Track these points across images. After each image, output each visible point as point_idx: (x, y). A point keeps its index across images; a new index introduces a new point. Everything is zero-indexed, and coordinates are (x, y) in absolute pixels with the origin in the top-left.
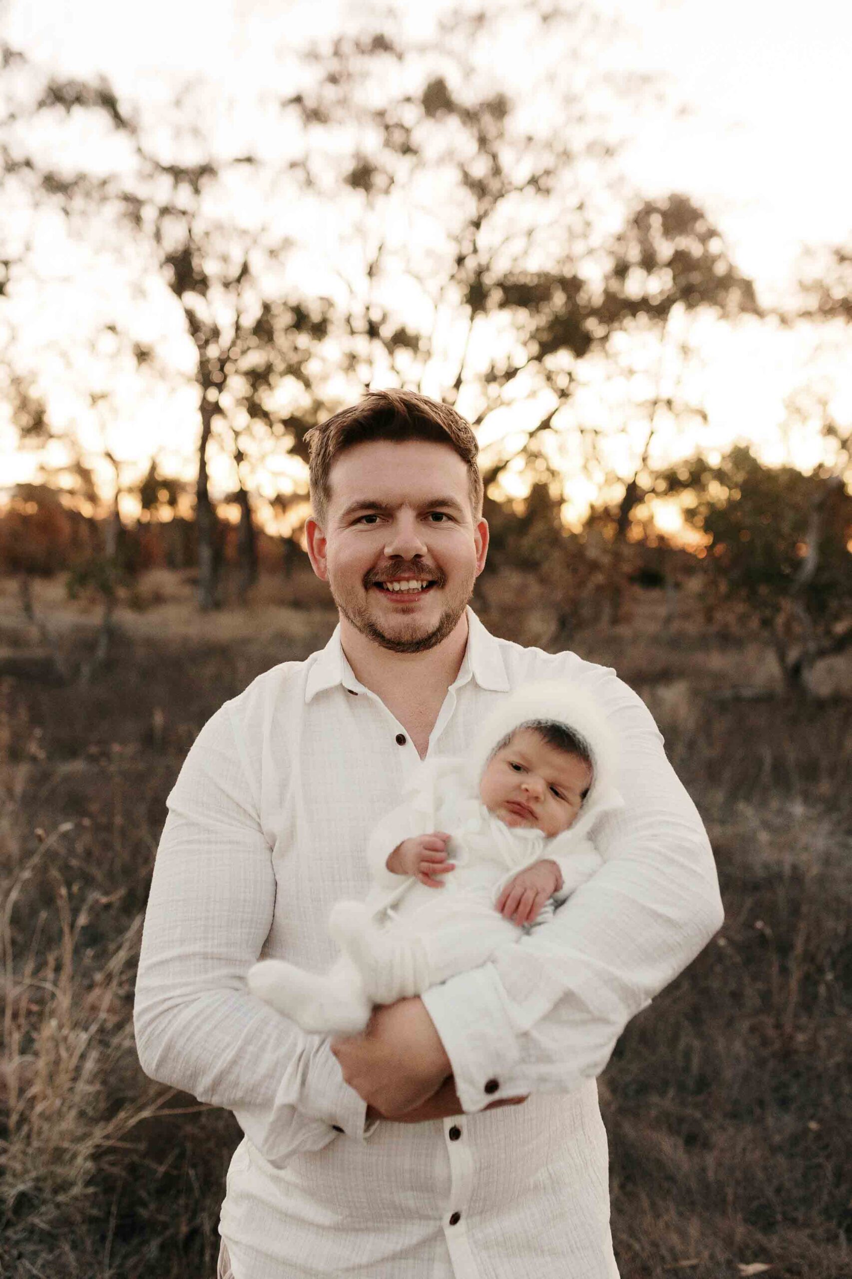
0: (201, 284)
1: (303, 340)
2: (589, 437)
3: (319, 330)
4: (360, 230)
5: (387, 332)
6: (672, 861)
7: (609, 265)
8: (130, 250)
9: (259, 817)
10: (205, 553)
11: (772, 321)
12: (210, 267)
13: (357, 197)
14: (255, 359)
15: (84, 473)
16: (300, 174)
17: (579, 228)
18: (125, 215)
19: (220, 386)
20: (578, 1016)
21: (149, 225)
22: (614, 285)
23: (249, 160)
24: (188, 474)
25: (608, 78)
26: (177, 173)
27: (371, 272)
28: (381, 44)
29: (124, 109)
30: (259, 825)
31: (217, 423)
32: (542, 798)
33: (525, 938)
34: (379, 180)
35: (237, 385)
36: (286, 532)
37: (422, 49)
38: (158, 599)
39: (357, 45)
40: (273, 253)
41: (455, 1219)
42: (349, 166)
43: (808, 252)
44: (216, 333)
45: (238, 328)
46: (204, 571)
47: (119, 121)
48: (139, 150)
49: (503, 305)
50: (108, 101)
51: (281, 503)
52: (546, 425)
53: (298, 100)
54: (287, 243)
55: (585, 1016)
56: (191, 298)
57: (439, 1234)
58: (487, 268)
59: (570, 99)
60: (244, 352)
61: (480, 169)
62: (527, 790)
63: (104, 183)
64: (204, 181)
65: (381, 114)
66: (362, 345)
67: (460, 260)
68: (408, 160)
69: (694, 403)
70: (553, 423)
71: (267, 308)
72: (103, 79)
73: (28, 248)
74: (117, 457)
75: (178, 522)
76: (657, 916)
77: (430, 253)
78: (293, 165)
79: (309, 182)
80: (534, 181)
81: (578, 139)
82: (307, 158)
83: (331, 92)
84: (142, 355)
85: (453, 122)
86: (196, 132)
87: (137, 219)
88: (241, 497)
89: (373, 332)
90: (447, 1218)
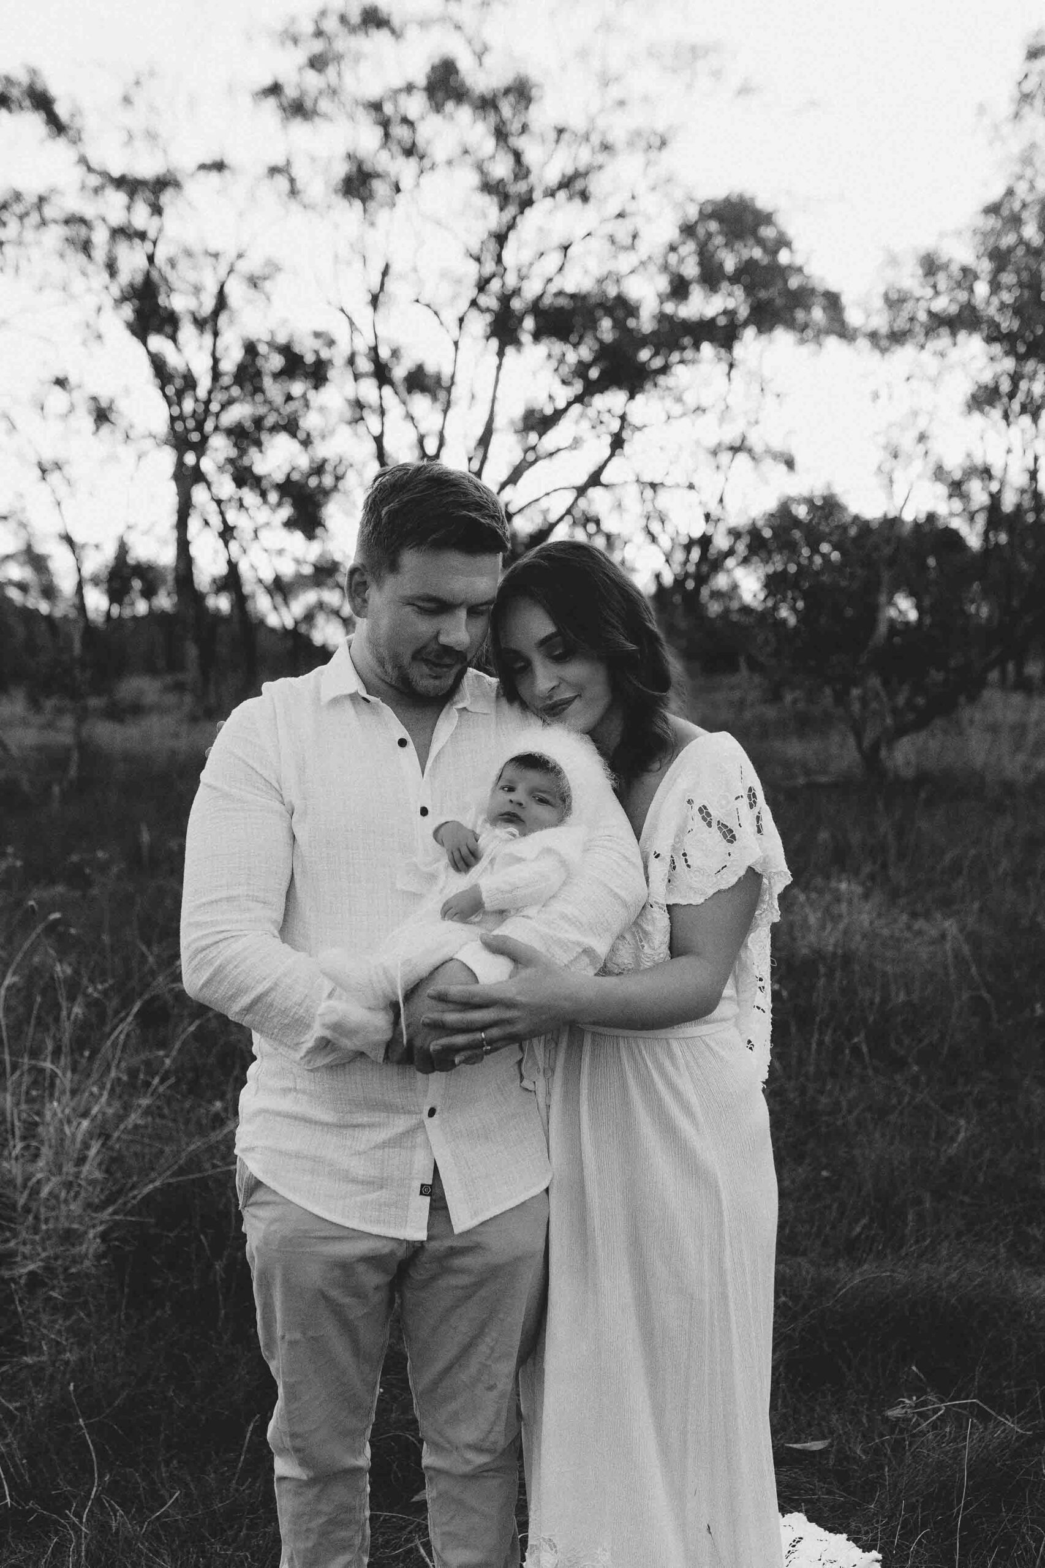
0: (168, 323)
1: (299, 387)
2: (649, 492)
3: (318, 373)
5: (399, 372)
7: (663, 283)
8: (78, 284)
10: (192, 651)
11: (863, 343)
12: (179, 303)
14: (240, 412)
15: (36, 561)
16: (282, 182)
17: (624, 238)
19: (200, 448)
21: (100, 254)
22: (669, 308)
23: (219, 166)
24: (166, 556)
25: (652, 53)
26: (128, 185)
27: (375, 301)
28: (373, 19)
29: (62, 110)
31: (199, 494)
32: (524, 804)
34: (380, 188)
35: (220, 447)
36: (289, 624)
37: (424, 24)
38: (137, 709)
39: (343, 19)
40: (254, 282)
41: (432, 1112)
42: (341, 169)
43: (893, 261)
44: (190, 382)
45: (216, 374)
46: (191, 674)
47: (57, 126)
48: (83, 161)
49: (537, 336)
50: (42, 101)
51: (281, 589)
52: (595, 479)
53: (275, 89)
54: (273, 268)
56: (158, 342)
57: (421, 1126)
58: (517, 292)
59: (606, 81)
60: (224, 407)
61: (501, 169)
63: (42, 200)
64: (167, 198)
65: (376, 107)
67: (482, 285)
68: (413, 162)
69: (777, 445)
70: (605, 478)
71: (251, 349)
72: (33, 72)
74: (77, 538)
75: (155, 617)
77: (444, 274)
78: (274, 171)
79: (293, 192)
80: (566, 183)
81: (618, 128)
82: (288, 163)
83: (313, 81)
84: (102, 416)
85: (464, 114)
86: (152, 136)
87: (86, 247)
88: (231, 581)
89: (382, 374)
90: (426, 1112)
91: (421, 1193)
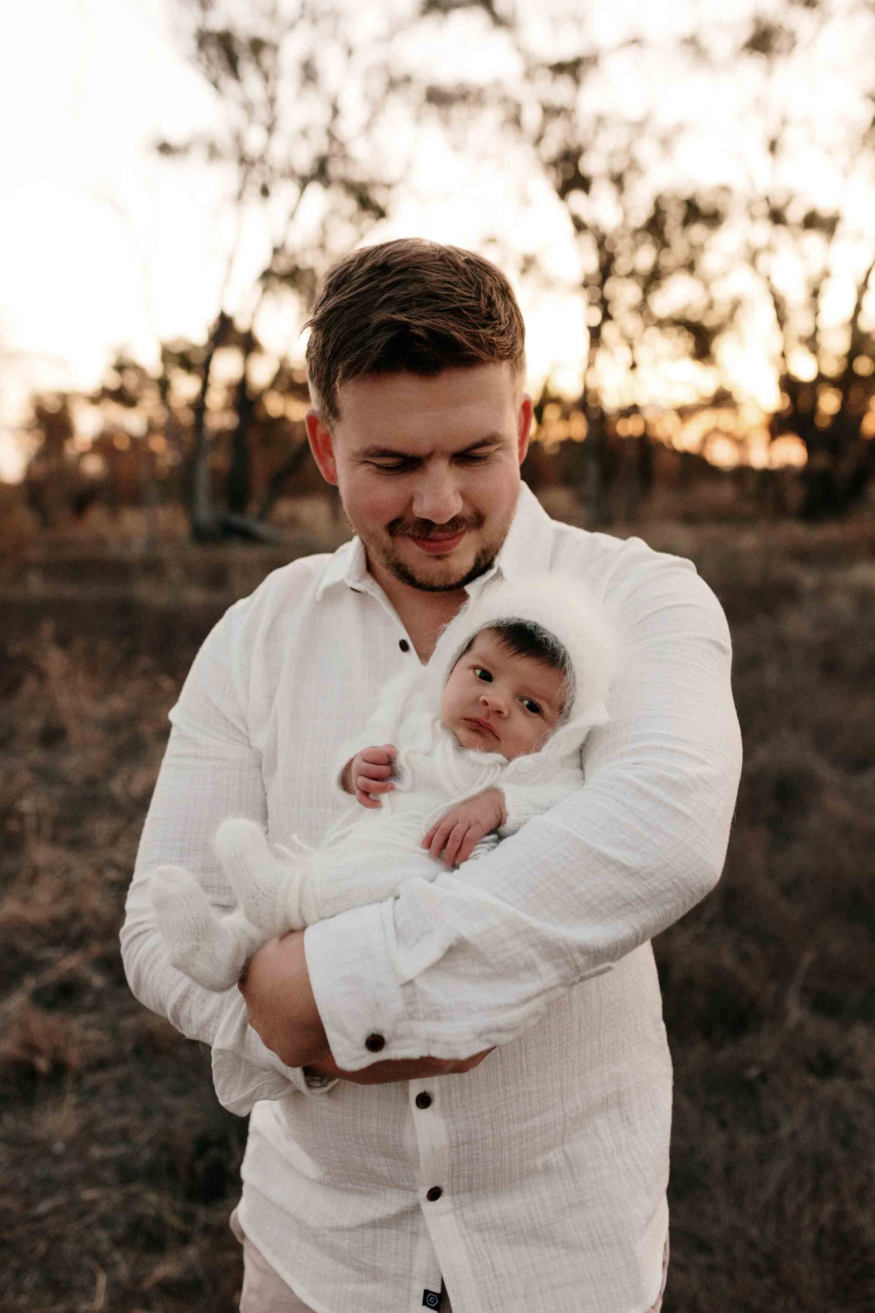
0: (581, 183)
1: (698, 231)
3: (714, 219)
4: (760, 104)
5: (795, 214)
6: (646, 795)
9: (247, 729)
12: (590, 165)
13: (754, 65)
16: (691, 50)
18: (505, 122)
20: (478, 970)
21: (530, 128)
23: (636, 42)
26: (559, 68)
27: (773, 147)
29: (503, 7)
30: (248, 738)
31: (609, 332)
32: (506, 712)
33: (446, 877)
34: (780, 41)
36: (691, 446)
40: (663, 142)
41: (434, 1194)
42: (746, 33)
47: (496, 19)
48: (519, 49)
51: (684, 413)
54: (679, 128)
55: (489, 970)
56: (576, 197)
57: (416, 1209)
62: (486, 703)
63: (482, 91)
64: (585, 72)
66: (763, 231)
68: (812, 14)
71: (657, 202)
73: (409, 166)
76: (608, 861)
78: (682, 40)
82: (698, 32)
84: (527, 265)
86: (577, 19)
87: (518, 123)
89: (777, 217)
90: (424, 1192)
91: (425, 1303)
